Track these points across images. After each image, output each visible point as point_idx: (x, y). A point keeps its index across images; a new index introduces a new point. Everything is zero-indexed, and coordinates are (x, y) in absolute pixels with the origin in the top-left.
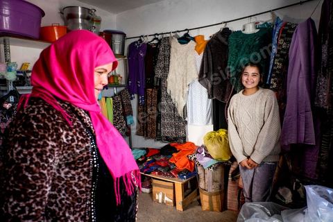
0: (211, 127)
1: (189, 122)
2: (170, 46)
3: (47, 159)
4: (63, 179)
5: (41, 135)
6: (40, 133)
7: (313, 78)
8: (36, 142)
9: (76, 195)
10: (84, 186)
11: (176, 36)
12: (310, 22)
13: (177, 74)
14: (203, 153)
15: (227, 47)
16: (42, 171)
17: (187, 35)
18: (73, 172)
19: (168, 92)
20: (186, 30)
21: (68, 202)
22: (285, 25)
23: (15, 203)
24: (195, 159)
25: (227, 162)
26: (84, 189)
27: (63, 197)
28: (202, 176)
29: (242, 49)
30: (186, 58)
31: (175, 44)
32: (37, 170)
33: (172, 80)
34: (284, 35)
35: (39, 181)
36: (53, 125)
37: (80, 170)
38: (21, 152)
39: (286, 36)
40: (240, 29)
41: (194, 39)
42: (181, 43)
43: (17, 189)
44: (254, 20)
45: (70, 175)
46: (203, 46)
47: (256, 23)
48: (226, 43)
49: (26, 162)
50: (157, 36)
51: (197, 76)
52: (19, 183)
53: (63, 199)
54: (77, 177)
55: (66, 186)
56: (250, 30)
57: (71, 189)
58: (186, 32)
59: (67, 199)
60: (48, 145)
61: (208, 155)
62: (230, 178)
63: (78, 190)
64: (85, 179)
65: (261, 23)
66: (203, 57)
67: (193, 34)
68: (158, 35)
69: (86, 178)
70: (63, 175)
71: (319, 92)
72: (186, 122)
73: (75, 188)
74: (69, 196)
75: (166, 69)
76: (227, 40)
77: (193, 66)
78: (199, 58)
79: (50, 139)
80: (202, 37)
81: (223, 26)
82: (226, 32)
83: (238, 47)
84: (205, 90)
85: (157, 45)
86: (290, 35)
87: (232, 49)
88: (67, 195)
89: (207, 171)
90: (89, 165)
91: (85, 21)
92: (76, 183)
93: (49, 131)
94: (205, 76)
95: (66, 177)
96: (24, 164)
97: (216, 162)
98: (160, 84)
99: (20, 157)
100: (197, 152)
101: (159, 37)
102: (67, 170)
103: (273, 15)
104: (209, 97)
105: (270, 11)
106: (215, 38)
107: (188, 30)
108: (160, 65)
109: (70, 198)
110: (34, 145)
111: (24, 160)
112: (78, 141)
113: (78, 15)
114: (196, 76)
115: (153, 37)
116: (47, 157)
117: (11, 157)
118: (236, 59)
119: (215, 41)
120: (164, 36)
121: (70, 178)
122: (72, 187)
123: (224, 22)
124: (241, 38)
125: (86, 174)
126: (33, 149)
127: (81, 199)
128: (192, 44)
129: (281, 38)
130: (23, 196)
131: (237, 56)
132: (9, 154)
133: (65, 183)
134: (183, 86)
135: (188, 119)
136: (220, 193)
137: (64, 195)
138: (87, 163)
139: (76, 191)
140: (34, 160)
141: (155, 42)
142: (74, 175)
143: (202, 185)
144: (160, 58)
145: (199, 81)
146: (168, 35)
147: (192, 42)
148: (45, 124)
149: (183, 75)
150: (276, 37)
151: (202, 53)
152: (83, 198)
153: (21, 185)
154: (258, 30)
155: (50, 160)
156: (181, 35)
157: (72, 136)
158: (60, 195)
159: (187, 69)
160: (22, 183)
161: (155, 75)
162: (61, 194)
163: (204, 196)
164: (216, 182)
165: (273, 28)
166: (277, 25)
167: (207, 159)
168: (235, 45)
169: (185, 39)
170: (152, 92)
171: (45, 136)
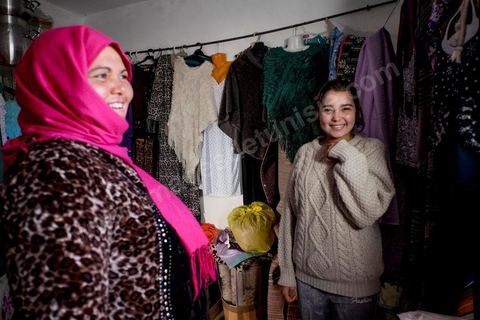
0: (239, 199)
1: (204, 192)
2: (171, 70)
3: (96, 229)
4: (117, 276)
5: (78, 189)
6: (75, 185)
7: (392, 119)
8: (73, 201)
9: (142, 300)
10: (153, 281)
11: (182, 54)
12: (384, 34)
13: (184, 114)
14: (227, 242)
15: (262, 71)
16: (94, 249)
17: (199, 52)
18: (133, 260)
19: (170, 144)
20: (198, 44)
21: (130, 316)
22: (348, 38)
23: (64, 310)
24: (215, 252)
25: (265, 255)
26: (152, 287)
27: (119, 308)
28: (225, 281)
29: (284, 76)
30: (198, 90)
31: (180, 66)
32: (87, 248)
33: (176, 125)
34: (346, 54)
35: (94, 267)
36: (91, 172)
37: (144, 253)
38: (50, 220)
39: (351, 56)
40: (281, 44)
41: (210, 59)
42: (190, 65)
43: (61, 286)
44: (300, 31)
45: (128, 266)
46: (224, 70)
47: (305, 37)
48: (260, 66)
49: (65, 235)
50: (151, 54)
51: (216, 118)
52: (61, 273)
53: (120, 312)
54: (139, 267)
55: (122, 289)
56: (296, 46)
57: (131, 292)
58: (199, 48)
59: (128, 310)
60: (92, 205)
61: (234, 246)
62: (270, 281)
63: (143, 291)
64: (154, 268)
65: (311, 37)
66: (225, 87)
67: (208, 51)
68: (154, 51)
69: (154, 265)
70: (115, 268)
71: (401, 141)
72: (201, 192)
73: (139, 289)
74: (130, 304)
75: (166, 106)
76: (261, 62)
77: (210, 102)
78: (219, 89)
79: (92, 194)
80: (224, 56)
81: (255, 40)
82: (259, 49)
83: (278, 71)
84: (228, 140)
85: (151, 67)
86: (356, 54)
87: (269, 76)
88: (126, 304)
89: (233, 272)
90: (157, 241)
91: (19, 20)
92: (139, 279)
93: (88, 182)
94: (228, 117)
95: (121, 271)
96: (62, 240)
97: (247, 256)
98: (157, 130)
99: (51, 229)
100: (218, 241)
101: (156, 55)
102: (122, 257)
103: (329, 25)
104: (235, 152)
105: (324, 19)
106: (242, 58)
107: (202, 45)
108: (156, 99)
109: (133, 308)
110: (70, 205)
111: (61, 232)
112: (132, 200)
113: (6, 9)
114: (214, 117)
115: (144, 55)
116: (95, 224)
117: (31, 233)
118: (276, 90)
119: (243, 63)
120: (164, 53)
121: (129, 271)
122: (132, 288)
123: (257, 34)
124: (283, 58)
125: (154, 257)
126: (71, 213)
127: (150, 305)
128: (207, 66)
129: (342, 58)
130: (74, 295)
131: (276, 85)
132: (26, 229)
133: (120, 284)
134: (194, 134)
135: (203, 187)
136: (256, 306)
137: (120, 304)
138: (153, 239)
139: (140, 294)
140: (77, 230)
141: (149, 62)
142: (134, 265)
143: (226, 295)
144: (156, 87)
145: (219, 126)
146: (169, 52)
147: (207, 64)
148: (77, 170)
149: (193, 116)
150: (334, 58)
151: (223, 82)
152: (153, 302)
153: (66, 277)
154: (308, 47)
155: (100, 229)
156: (191, 52)
157: (121, 192)
158: (113, 306)
159: (199, 107)
160: (67, 273)
161: (147, 115)
162: (116, 304)
163: (230, 313)
164: (249, 289)
165: (329, 45)
166: (334, 39)
167: (233, 252)
168: (274, 68)
169: (196, 59)
170: (144, 143)
171: (83, 189)
